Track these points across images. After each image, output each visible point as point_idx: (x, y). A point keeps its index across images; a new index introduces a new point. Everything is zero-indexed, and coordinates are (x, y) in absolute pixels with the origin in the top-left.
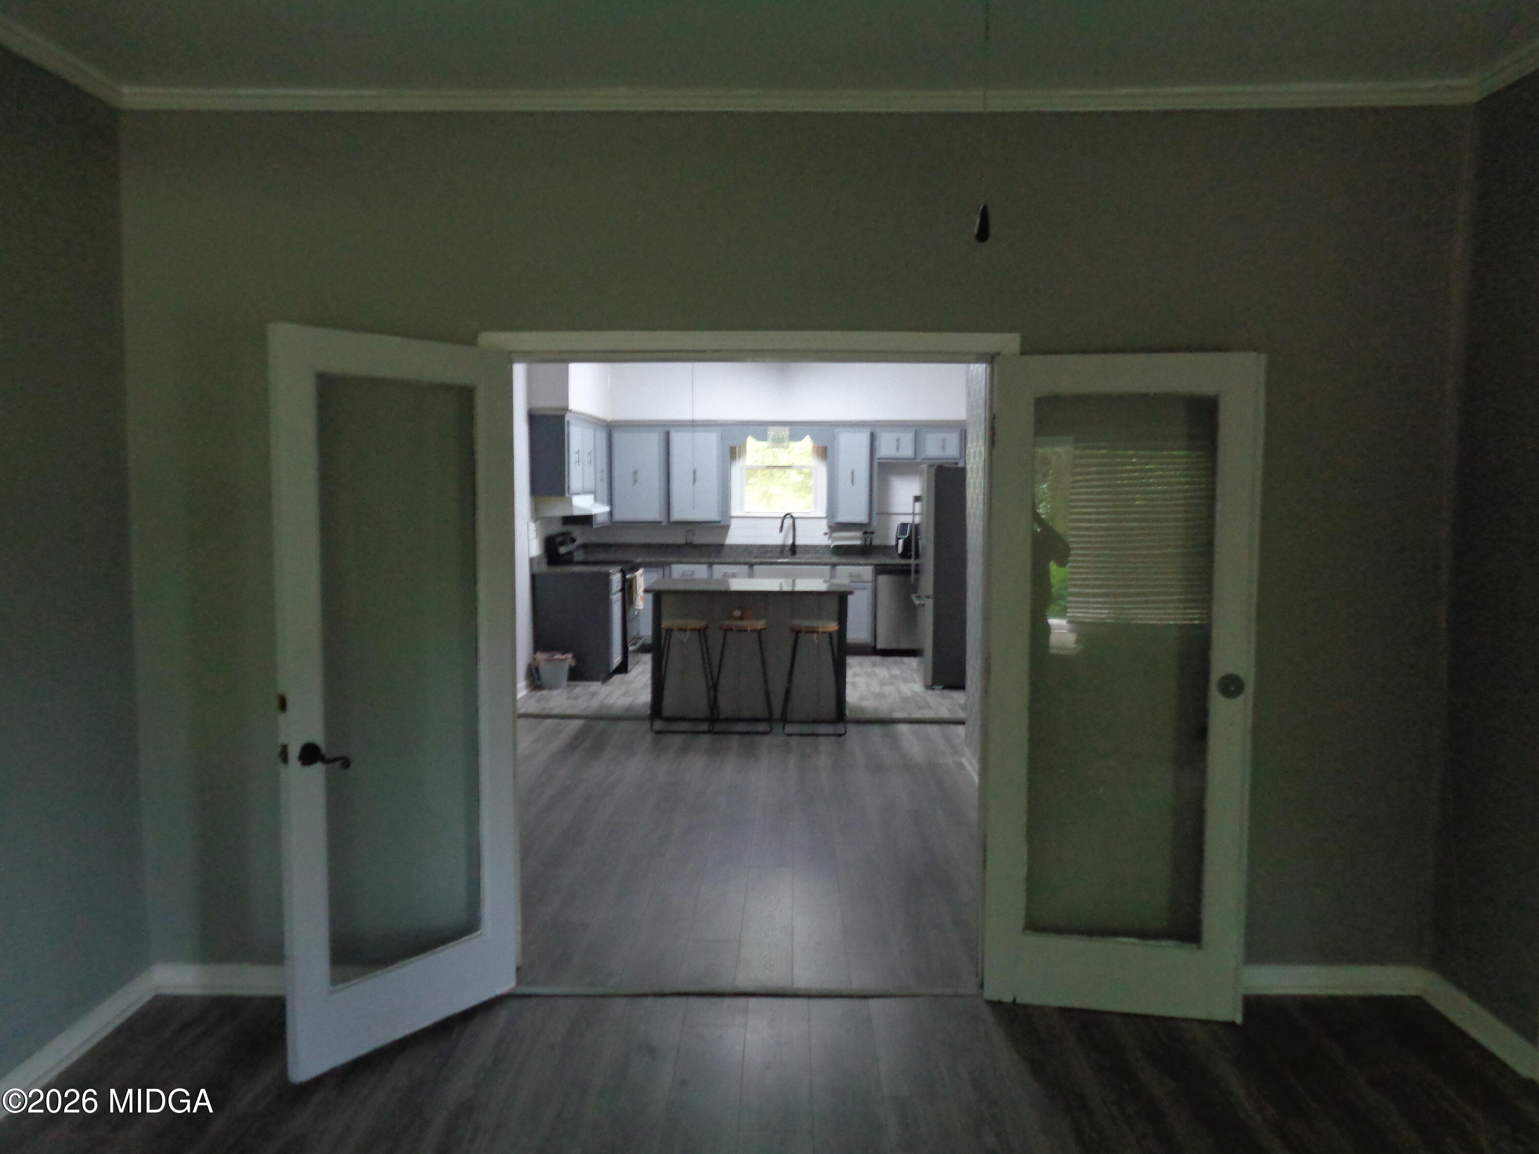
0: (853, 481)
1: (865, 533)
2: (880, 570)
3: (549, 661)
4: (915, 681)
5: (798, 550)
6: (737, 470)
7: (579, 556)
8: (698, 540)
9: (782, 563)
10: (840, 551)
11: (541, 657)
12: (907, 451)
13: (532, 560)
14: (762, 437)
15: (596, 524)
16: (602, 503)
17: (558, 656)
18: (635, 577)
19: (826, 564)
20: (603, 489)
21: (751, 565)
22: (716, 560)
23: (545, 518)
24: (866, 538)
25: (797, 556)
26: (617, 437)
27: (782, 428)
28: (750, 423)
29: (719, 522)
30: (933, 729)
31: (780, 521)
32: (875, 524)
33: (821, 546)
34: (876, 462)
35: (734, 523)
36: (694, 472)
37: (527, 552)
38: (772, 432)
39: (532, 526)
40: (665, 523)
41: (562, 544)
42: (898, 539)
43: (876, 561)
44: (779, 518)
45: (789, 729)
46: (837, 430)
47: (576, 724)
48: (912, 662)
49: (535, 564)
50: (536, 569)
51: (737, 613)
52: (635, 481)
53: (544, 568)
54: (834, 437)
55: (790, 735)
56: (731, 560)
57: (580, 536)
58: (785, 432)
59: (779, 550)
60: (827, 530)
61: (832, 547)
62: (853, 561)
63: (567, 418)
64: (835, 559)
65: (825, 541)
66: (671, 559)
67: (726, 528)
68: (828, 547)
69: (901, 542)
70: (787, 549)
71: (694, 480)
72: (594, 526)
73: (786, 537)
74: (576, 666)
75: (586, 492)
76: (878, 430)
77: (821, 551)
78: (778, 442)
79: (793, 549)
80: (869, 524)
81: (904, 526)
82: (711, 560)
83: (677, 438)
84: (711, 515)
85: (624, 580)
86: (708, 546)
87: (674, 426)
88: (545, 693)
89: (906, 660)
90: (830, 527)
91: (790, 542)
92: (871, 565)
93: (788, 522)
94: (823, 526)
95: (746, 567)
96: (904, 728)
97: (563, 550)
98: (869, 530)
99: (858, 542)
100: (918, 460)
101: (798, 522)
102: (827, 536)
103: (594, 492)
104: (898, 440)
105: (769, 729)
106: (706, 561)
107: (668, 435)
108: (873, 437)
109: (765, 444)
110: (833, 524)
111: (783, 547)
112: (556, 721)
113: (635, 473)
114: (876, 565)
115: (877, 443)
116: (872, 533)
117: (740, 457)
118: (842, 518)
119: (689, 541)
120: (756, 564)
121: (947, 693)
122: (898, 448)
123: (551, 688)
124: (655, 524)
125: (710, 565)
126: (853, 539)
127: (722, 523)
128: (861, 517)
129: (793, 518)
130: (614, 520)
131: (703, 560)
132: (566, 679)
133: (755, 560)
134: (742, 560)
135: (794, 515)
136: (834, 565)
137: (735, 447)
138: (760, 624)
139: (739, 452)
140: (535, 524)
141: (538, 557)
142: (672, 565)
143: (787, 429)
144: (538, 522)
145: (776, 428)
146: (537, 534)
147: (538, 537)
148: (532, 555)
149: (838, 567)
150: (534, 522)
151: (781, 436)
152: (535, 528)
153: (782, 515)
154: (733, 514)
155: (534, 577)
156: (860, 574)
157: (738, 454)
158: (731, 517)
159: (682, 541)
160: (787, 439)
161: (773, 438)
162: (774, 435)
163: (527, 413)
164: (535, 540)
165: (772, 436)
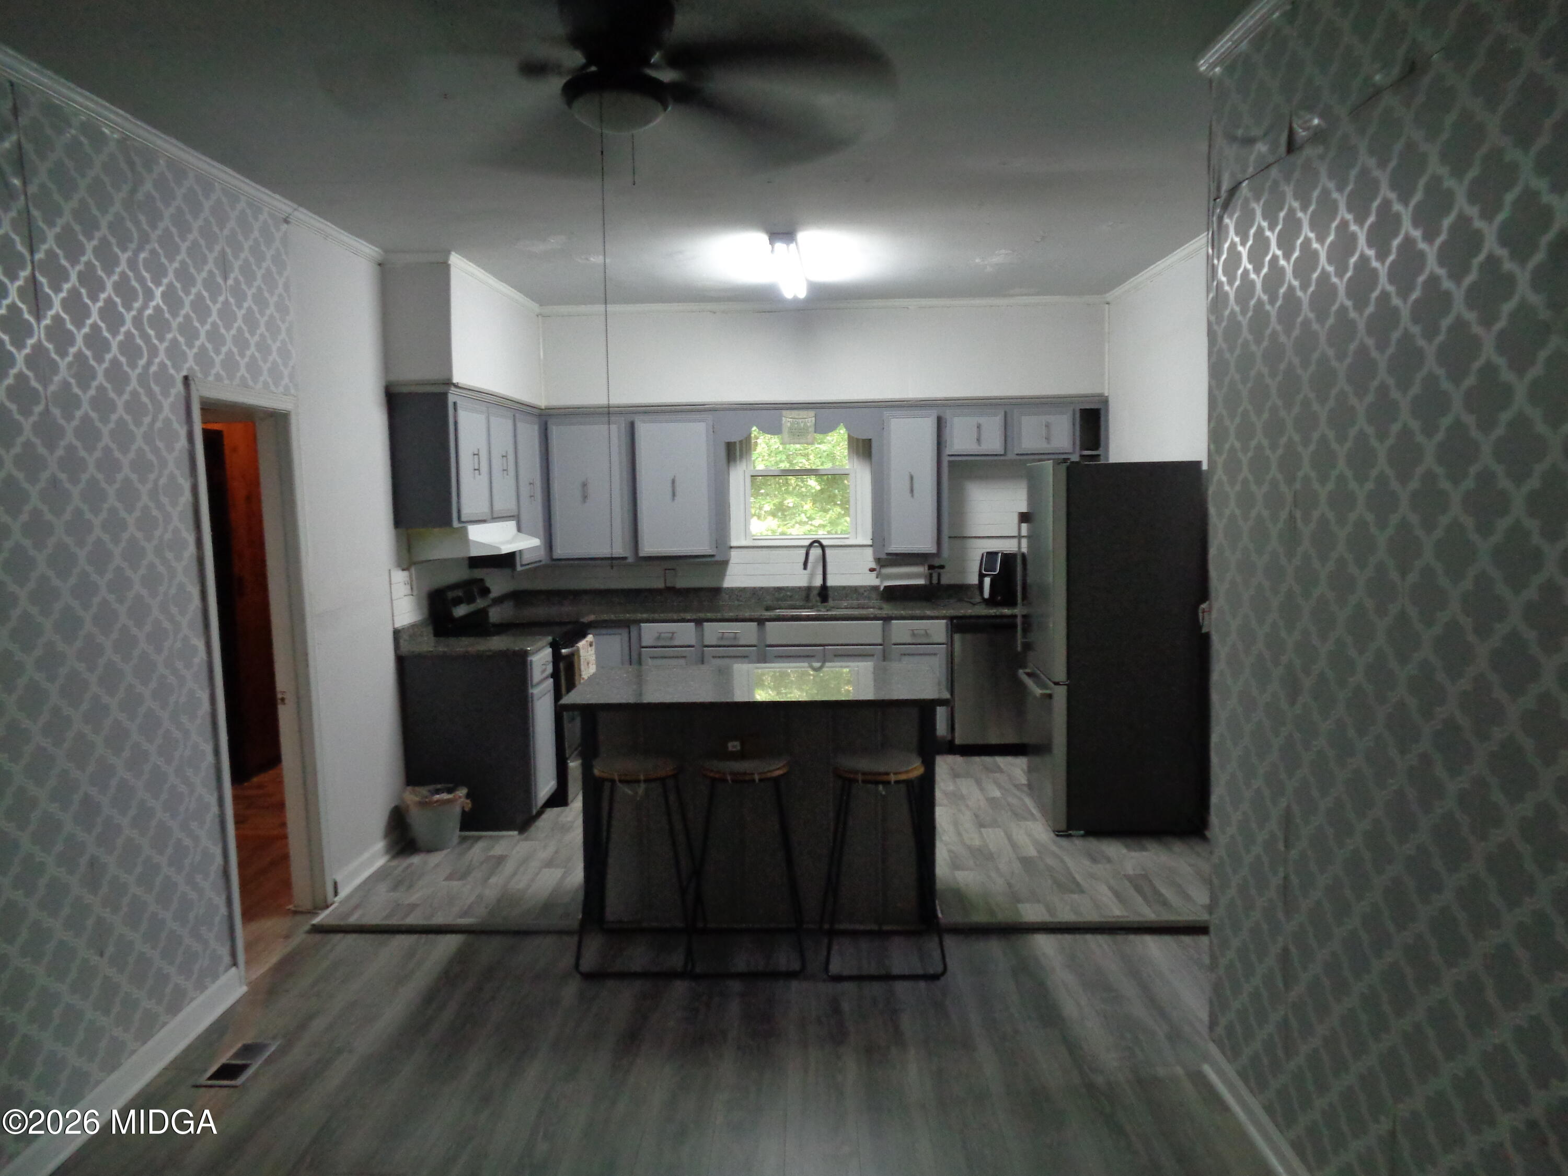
0: (912, 491)
1: (931, 567)
2: (958, 625)
3: (423, 804)
4: (1034, 818)
5: (830, 593)
6: (738, 477)
7: (495, 615)
8: (683, 582)
9: (808, 618)
10: (892, 595)
11: (411, 795)
12: (993, 443)
13: (397, 634)
14: (773, 429)
15: (522, 565)
16: (533, 534)
17: (441, 795)
18: (578, 650)
19: (876, 618)
20: (533, 511)
21: (762, 622)
22: (709, 615)
23: (428, 562)
24: (931, 575)
25: (831, 603)
26: (555, 431)
27: (803, 413)
28: (752, 407)
29: (713, 556)
30: (1098, 944)
31: (803, 551)
32: (946, 553)
33: (865, 587)
34: (945, 460)
35: (735, 556)
36: (673, 482)
37: (390, 617)
38: (788, 419)
39: (400, 577)
40: (630, 560)
41: (458, 602)
42: (981, 576)
43: (951, 612)
44: (802, 547)
45: (839, 957)
46: (887, 413)
47: (449, 944)
48: (1016, 767)
49: (405, 636)
50: (405, 648)
51: (734, 746)
52: (585, 497)
53: (427, 644)
54: (882, 427)
56: (731, 615)
57: (498, 584)
58: (809, 418)
59: (804, 594)
60: (873, 565)
61: (882, 588)
62: (918, 612)
63: (451, 399)
64: (888, 610)
65: (871, 580)
66: (639, 616)
67: (723, 564)
68: (876, 588)
69: (987, 581)
70: (815, 592)
71: (674, 495)
72: (519, 568)
73: (812, 576)
74: (473, 809)
75: (495, 517)
76: (948, 414)
77: (866, 594)
78: (798, 434)
79: (824, 593)
80: (938, 554)
81: (991, 555)
82: (702, 615)
83: (644, 430)
84: (700, 545)
85: (557, 657)
86: (697, 591)
87: (640, 413)
88: (416, 860)
89: (1002, 761)
90: (878, 561)
91: (818, 582)
92: (943, 618)
93: (816, 552)
94: (868, 558)
95: (753, 625)
96: (1045, 944)
97: (460, 611)
98: (937, 562)
99: (921, 582)
100: (1011, 456)
101: (828, 552)
102: (874, 574)
103: (516, 518)
104: (979, 427)
105: (798, 967)
106: (694, 617)
107: (632, 429)
108: (940, 423)
109: (778, 438)
110: (883, 556)
111: (809, 589)
112: (413, 938)
113: (584, 485)
114: (951, 618)
115: (947, 431)
116: (942, 567)
117: (741, 457)
118: (898, 546)
119: (669, 585)
120: (769, 619)
121: (1093, 844)
122: (979, 440)
123: (430, 850)
124: (612, 561)
125: (699, 622)
126: (914, 576)
127: (717, 558)
128: (926, 545)
129: (823, 547)
130: (555, 556)
131: (688, 616)
132: (459, 830)
133: (767, 614)
134: (747, 614)
135: (825, 543)
136: (887, 619)
137: (737, 444)
138: (776, 768)
139: (741, 450)
140: (406, 573)
141: (413, 626)
142: (642, 624)
143: (812, 413)
144: (413, 570)
145: (795, 413)
146: (412, 588)
147: (415, 593)
148: (399, 624)
149: (893, 622)
150: (403, 570)
151: (802, 425)
152: (407, 579)
153: (807, 543)
154: (733, 544)
155: (402, 662)
156: (928, 631)
157: (738, 453)
158: (731, 547)
159: (660, 584)
160: (812, 429)
161: (790, 428)
162: (792, 424)
163: (383, 390)
164: (406, 598)
165: (789, 424)
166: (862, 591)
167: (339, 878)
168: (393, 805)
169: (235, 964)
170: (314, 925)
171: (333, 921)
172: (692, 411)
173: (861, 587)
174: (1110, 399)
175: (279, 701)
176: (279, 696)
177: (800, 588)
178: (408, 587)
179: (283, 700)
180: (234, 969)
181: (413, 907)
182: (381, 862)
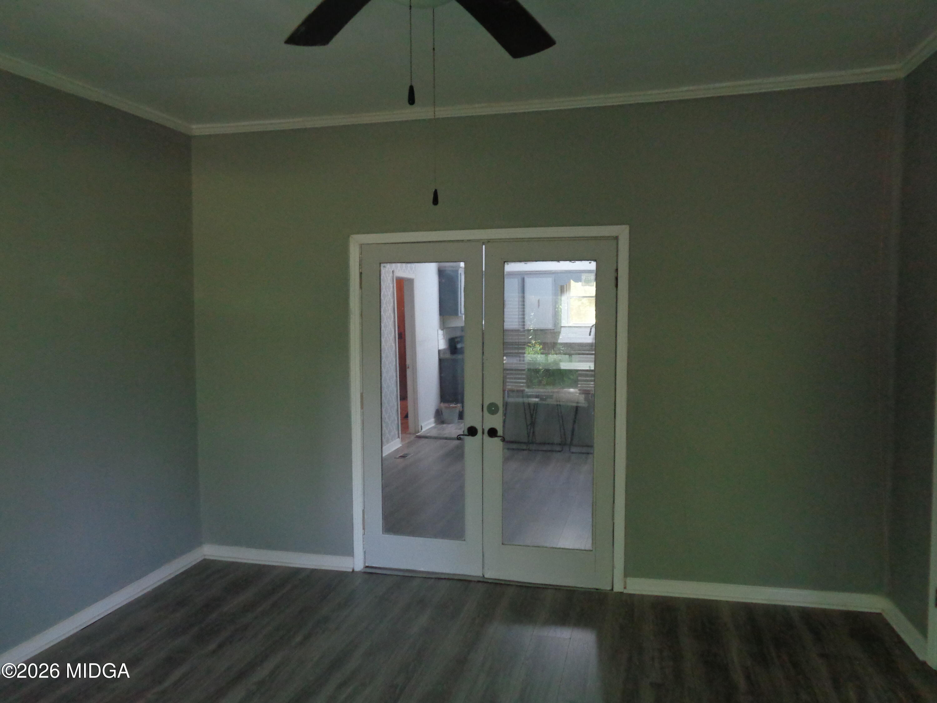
3: (448, 408)
6: (565, 299)
11: (443, 405)
13: (439, 351)
14: (577, 280)
17: (452, 405)
21: (570, 355)
22: (551, 352)
23: (449, 328)
27: (590, 274)
28: (572, 272)
31: (589, 330)
35: (562, 330)
37: (437, 346)
38: (584, 277)
39: (441, 332)
40: (522, 331)
41: (459, 342)
44: (588, 327)
45: (574, 449)
49: (442, 352)
50: (441, 356)
53: (448, 356)
55: (573, 453)
56: (560, 352)
58: (592, 276)
63: (460, 271)
67: (558, 333)
71: (539, 306)
78: (588, 283)
82: (549, 351)
83: (528, 281)
84: (550, 326)
86: (547, 344)
87: (527, 274)
88: (444, 425)
93: (594, 330)
95: (567, 356)
97: (459, 346)
105: (560, 449)
107: (523, 280)
109: (580, 283)
120: (573, 354)
123: (449, 423)
127: (555, 331)
132: (457, 418)
133: (572, 352)
134: (566, 352)
137: (564, 286)
139: (566, 288)
140: (442, 331)
141: (444, 349)
144: (445, 330)
145: (587, 274)
146: (444, 337)
147: (445, 338)
148: (440, 348)
150: (442, 330)
151: (590, 279)
152: (443, 333)
153: (591, 325)
154: (562, 325)
155: (441, 361)
157: (565, 291)
158: (561, 327)
163: (438, 269)
164: (442, 340)
165: (584, 279)
167: (423, 425)
168: (436, 409)
169: (399, 437)
170: (416, 436)
171: (423, 435)
172: (545, 273)
175: (407, 368)
176: (407, 366)
178: (443, 336)
179: (408, 367)
180: (398, 439)
181: (445, 434)
182: (433, 425)
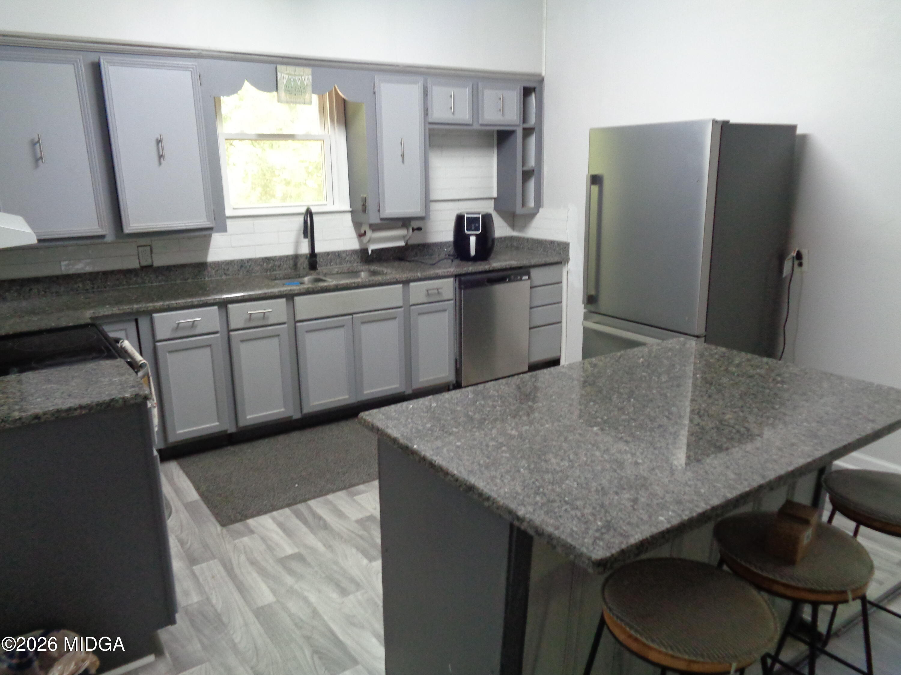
1: (415, 229)
2: (462, 282)
5: (319, 260)
8: (160, 259)
12: (464, 114)
19: (397, 282)
27: (299, 70)
29: (211, 229)
34: (427, 128)
36: (159, 142)
38: (284, 75)
42: (464, 236)
46: (378, 78)
58: (306, 75)
59: (291, 262)
61: (369, 252)
62: (431, 273)
66: (151, 305)
69: (473, 240)
70: (304, 260)
76: (433, 83)
78: (293, 93)
79: (313, 260)
80: (425, 217)
83: (115, 74)
86: (179, 267)
90: (358, 226)
91: (305, 249)
92: (451, 276)
94: (348, 223)
100: (477, 126)
104: (453, 97)
107: (97, 71)
108: (426, 93)
110: (378, 221)
111: (296, 257)
114: (458, 276)
115: (428, 101)
116: (422, 229)
119: (144, 263)
122: (452, 109)
125: (223, 305)
128: (413, 209)
129: (310, 214)
136: (406, 283)
142: (155, 315)
143: (309, 71)
145: (291, 69)
149: (412, 284)
151: (300, 83)
156: (440, 290)
159: (134, 264)
160: (309, 89)
161: (286, 86)
162: (289, 80)
165: (285, 81)
166: (344, 255)
172: (172, 55)
173: (344, 252)
174: (545, 80)
177: (287, 257)
